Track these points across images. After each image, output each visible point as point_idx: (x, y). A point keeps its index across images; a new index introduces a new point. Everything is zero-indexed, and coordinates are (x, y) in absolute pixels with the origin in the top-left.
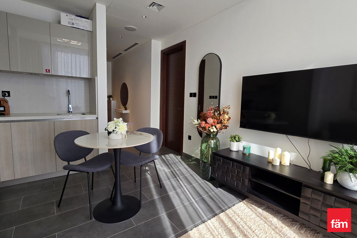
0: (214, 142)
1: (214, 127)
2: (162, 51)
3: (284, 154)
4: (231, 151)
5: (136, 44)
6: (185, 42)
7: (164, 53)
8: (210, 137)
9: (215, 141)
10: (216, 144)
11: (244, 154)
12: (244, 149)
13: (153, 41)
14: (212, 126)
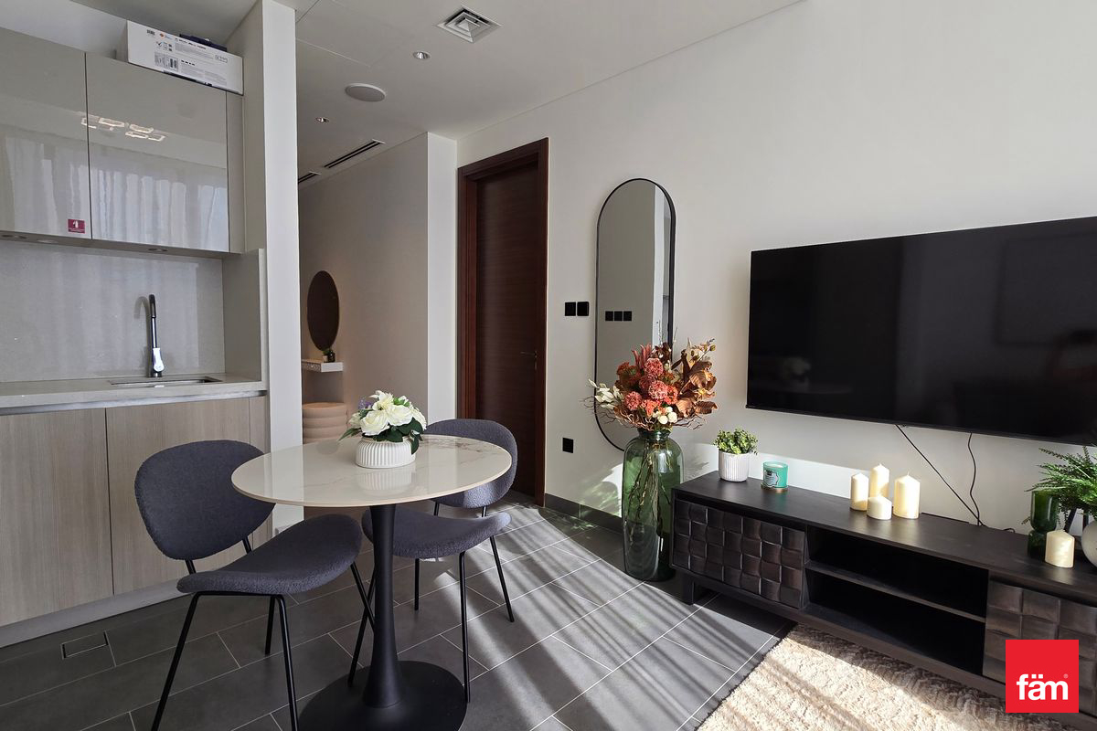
0: (667, 455)
1: (670, 409)
2: (461, 171)
3: (900, 486)
4: (723, 481)
5: (373, 145)
6: (543, 144)
7: (467, 176)
8: (652, 443)
9: (669, 452)
10: (673, 463)
11: (768, 491)
12: (769, 472)
13: (433, 138)
14: (664, 405)
